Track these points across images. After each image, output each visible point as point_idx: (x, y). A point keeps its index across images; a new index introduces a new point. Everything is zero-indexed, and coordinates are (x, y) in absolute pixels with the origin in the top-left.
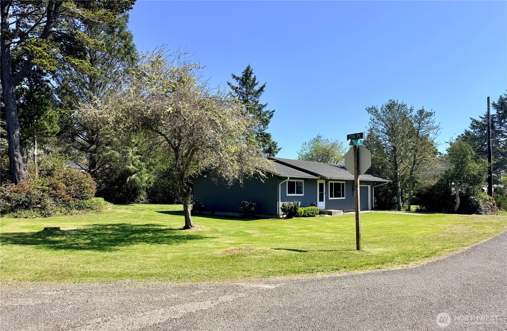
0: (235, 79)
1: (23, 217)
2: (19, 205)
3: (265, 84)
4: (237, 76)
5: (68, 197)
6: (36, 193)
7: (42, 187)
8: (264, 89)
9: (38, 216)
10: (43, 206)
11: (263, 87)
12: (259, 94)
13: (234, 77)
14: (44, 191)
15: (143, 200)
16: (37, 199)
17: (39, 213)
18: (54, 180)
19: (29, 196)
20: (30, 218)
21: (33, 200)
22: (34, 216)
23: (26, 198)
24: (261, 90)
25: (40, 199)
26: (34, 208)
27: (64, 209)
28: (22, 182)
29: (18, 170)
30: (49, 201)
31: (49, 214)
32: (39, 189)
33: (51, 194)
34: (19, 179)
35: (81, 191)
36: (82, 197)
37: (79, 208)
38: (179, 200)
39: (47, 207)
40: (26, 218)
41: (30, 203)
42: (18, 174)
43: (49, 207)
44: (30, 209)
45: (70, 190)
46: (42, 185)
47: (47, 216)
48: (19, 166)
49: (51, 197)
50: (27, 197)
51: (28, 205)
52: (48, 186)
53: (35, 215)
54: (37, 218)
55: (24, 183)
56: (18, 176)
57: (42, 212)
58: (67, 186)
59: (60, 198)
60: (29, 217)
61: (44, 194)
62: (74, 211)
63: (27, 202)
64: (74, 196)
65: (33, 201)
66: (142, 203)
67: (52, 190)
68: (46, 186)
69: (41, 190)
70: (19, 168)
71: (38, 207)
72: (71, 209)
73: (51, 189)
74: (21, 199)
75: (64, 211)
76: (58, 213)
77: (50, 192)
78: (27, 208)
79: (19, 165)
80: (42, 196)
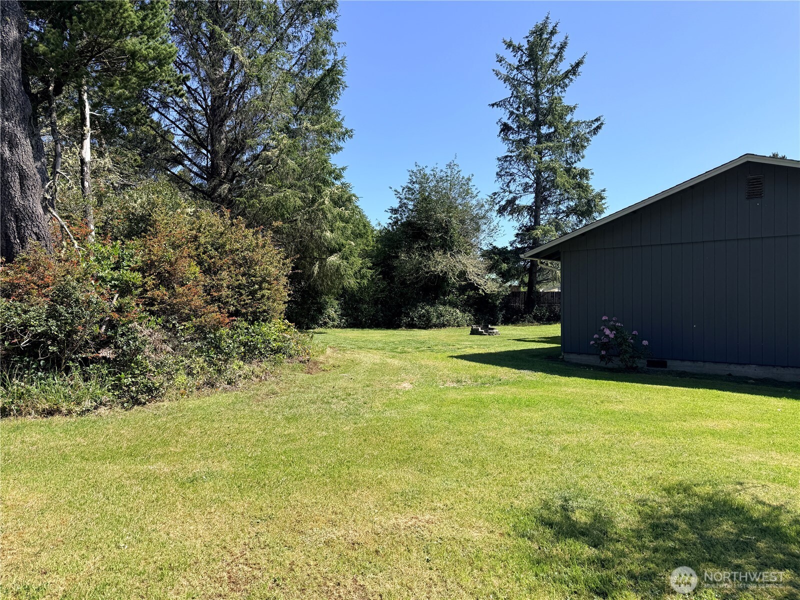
0: (511, 49)
1: (37, 412)
2: (17, 351)
3: (583, 57)
4: (516, 43)
5: (213, 314)
6: (94, 297)
7: (116, 274)
8: (580, 69)
9: (104, 398)
10: (124, 355)
11: (578, 65)
12: (567, 81)
13: (509, 45)
14: (124, 289)
15: (334, 320)
16: (101, 323)
17: (108, 385)
18: (159, 248)
19: (61, 308)
20: (69, 412)
21: (80, 328)
22: (87, 404)
23: (52, 322)
24: (574, 70)
25: (112, 325)
26: (86, 362)
27: (201, 360)
28: (32, 250)
29: (18, 200)
30: (146, 332)
31: (149, 390)
32: (103, 279)
33: (152, 302)
34: (23, 241)
35: (253, 293)
36: (254, 313)
37: (250, 352)
38: (412, 319)
39: (139, 357)
40: (50, 413)
41: (68, 342)
42: (16, 217)
43: (148, 358)
44: (68, 370)
45: (218, 288)
46: (117, 267)
47: (142, 398)
48: (22, 185)
49: (152, 313)
50: (53, 314)
51: (61, 351)
52: (140, 270)
53: (94, 398)
54: (102, 410)
55: (41, 255)
56: (19, 228)
57: (119, 379)
58: (207, 271)
59: (188, 318)
60: (64, 407)
61: (127, 299)
62: (236, 366)
63: (54, 339)
64: (232, 308)
65: (83, 335)
66: (333, 326)
67: (156, 286)
68: (133, 270)
69: (115, 286)
70: (23, 191)
71: (104, 358)
72: (226, 361)
73: (150, 281)
74: (25, 326)
75: (202, 368)
76: (181, 378)
77: (149, 294)
78: (56, 364)
79: (23, 177)
80: (120, 310)
